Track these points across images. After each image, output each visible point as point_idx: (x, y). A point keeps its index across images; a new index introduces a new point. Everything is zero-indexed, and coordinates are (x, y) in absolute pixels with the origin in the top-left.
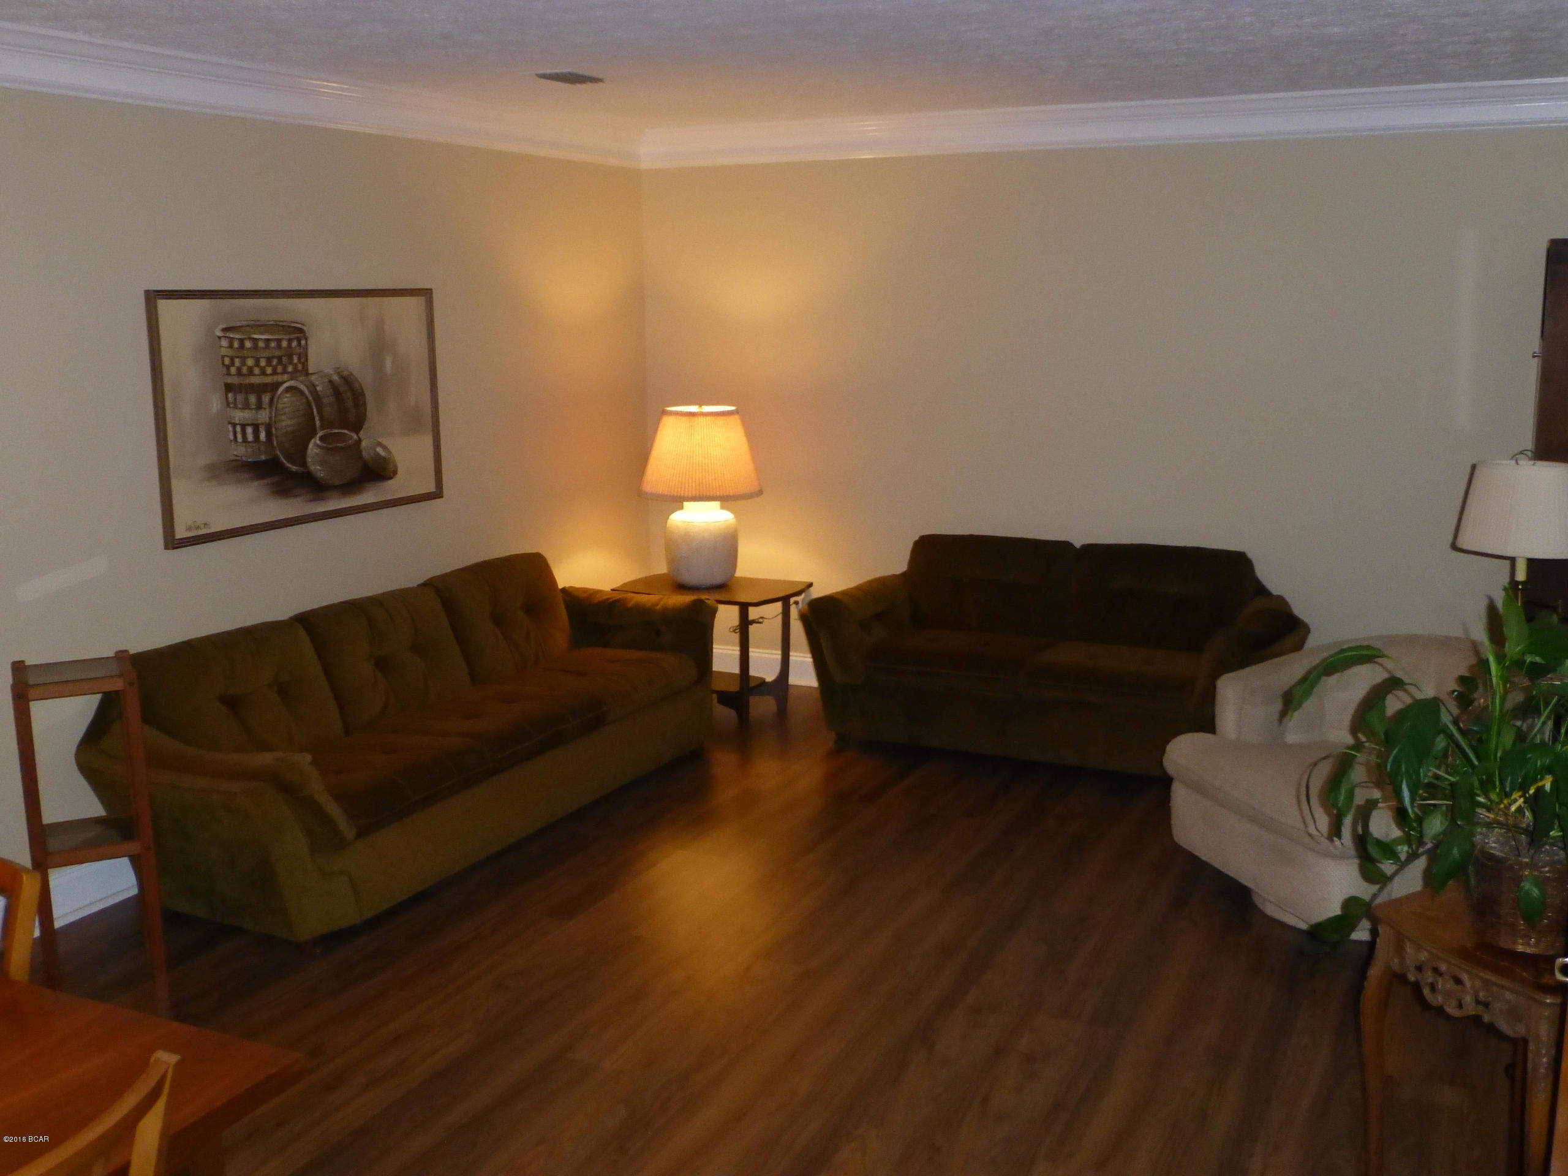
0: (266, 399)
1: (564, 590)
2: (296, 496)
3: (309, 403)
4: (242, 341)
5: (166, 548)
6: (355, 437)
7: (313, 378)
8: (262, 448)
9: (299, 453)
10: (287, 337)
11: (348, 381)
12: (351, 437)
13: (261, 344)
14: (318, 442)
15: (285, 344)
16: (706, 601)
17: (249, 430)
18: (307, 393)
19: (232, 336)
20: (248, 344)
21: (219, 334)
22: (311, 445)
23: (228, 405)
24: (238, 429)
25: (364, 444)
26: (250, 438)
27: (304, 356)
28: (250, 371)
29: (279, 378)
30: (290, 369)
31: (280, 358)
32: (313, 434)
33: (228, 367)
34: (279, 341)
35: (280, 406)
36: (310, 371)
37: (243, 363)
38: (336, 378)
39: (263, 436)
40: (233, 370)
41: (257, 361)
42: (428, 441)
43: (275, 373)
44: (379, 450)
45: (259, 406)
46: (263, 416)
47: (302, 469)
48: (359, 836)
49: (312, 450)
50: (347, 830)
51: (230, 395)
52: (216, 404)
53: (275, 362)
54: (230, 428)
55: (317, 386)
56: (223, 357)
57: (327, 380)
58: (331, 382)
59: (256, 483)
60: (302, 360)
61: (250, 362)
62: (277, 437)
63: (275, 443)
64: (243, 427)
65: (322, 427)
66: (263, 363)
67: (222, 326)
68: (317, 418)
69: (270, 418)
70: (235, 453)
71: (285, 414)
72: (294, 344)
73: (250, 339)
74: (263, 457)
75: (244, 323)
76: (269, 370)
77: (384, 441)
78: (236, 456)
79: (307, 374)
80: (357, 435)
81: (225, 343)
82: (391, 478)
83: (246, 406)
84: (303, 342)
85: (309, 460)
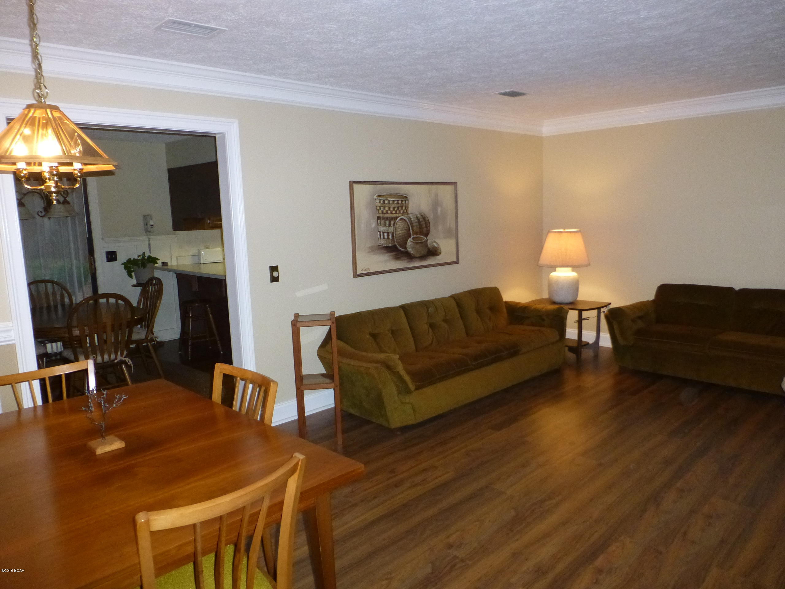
0: (392, 223)
1: (506, 302)
2: (403, 260)
3: (408, 225)
4: (384, 201)
5: (354, 277)
6: (425, 238)
7: (410, 215)
8: (390, 242)
9: (404, 245)
10: (401, 200)
11: (424, 217)
12: (424, 239)
13: (391, 202)
14: (411, 240)
15: (400, 202)
16: (564, 308)
17: (386, 234)
18: (408, 221)
19: (380, 199)
20: (386, 202)
21: (376, 198)
22: (408, 241)
23: (378, 224)
24: (382, 234)
25: (429, 241)
26: (386, 237)
27: (407, 207)
28: (387, 212)
29: (397, 215)
30: (402, 212)
31: (398, 208)
32: (410, 236)
33: (379, 211)
34: (398, 201)
35: (397, 226)
36: (409, 213)
37: (384, 209)
38: (419, 216)
39: (390, 237)
40: (380, 211)
41: (389, 208)
42: (453, 241)
43: (396, 213)
44: (435, 244)
45: (390, 225)
46: (391, 229)
47: (405, 250)
48: (416, 389)
49: (409, 243)
50: (412, 387)
51: (379, 221)
52: (373, 224)
53: (396, 209)
54: (379, 233)
55: (411, 218)
56: (377, 206)
57: (415, 216)
58: (417, 217)
59: (387, 254)
60: (406, 208)
61: (387, 209)
62: (396, 237)
63: (395, 240)
64: (383, 233)
65: (413, 234)
66: (391, 209)
67: (377, 195)
68: (411, 231)
69: (394, 230)
70: (380, 243)
71: (399, 229)
72: (404, 202)
73: (387, 200)
74: (390, 245)
75: (385, 194)
76: (394, 212)
77: (437, 241)
78: (380, 244)
79: (408, 214)
80: (426, 237)
81: (378, 201)
82: (439, 255)
83: (385, 225)
84: (407, 202)
85: (408, 246)
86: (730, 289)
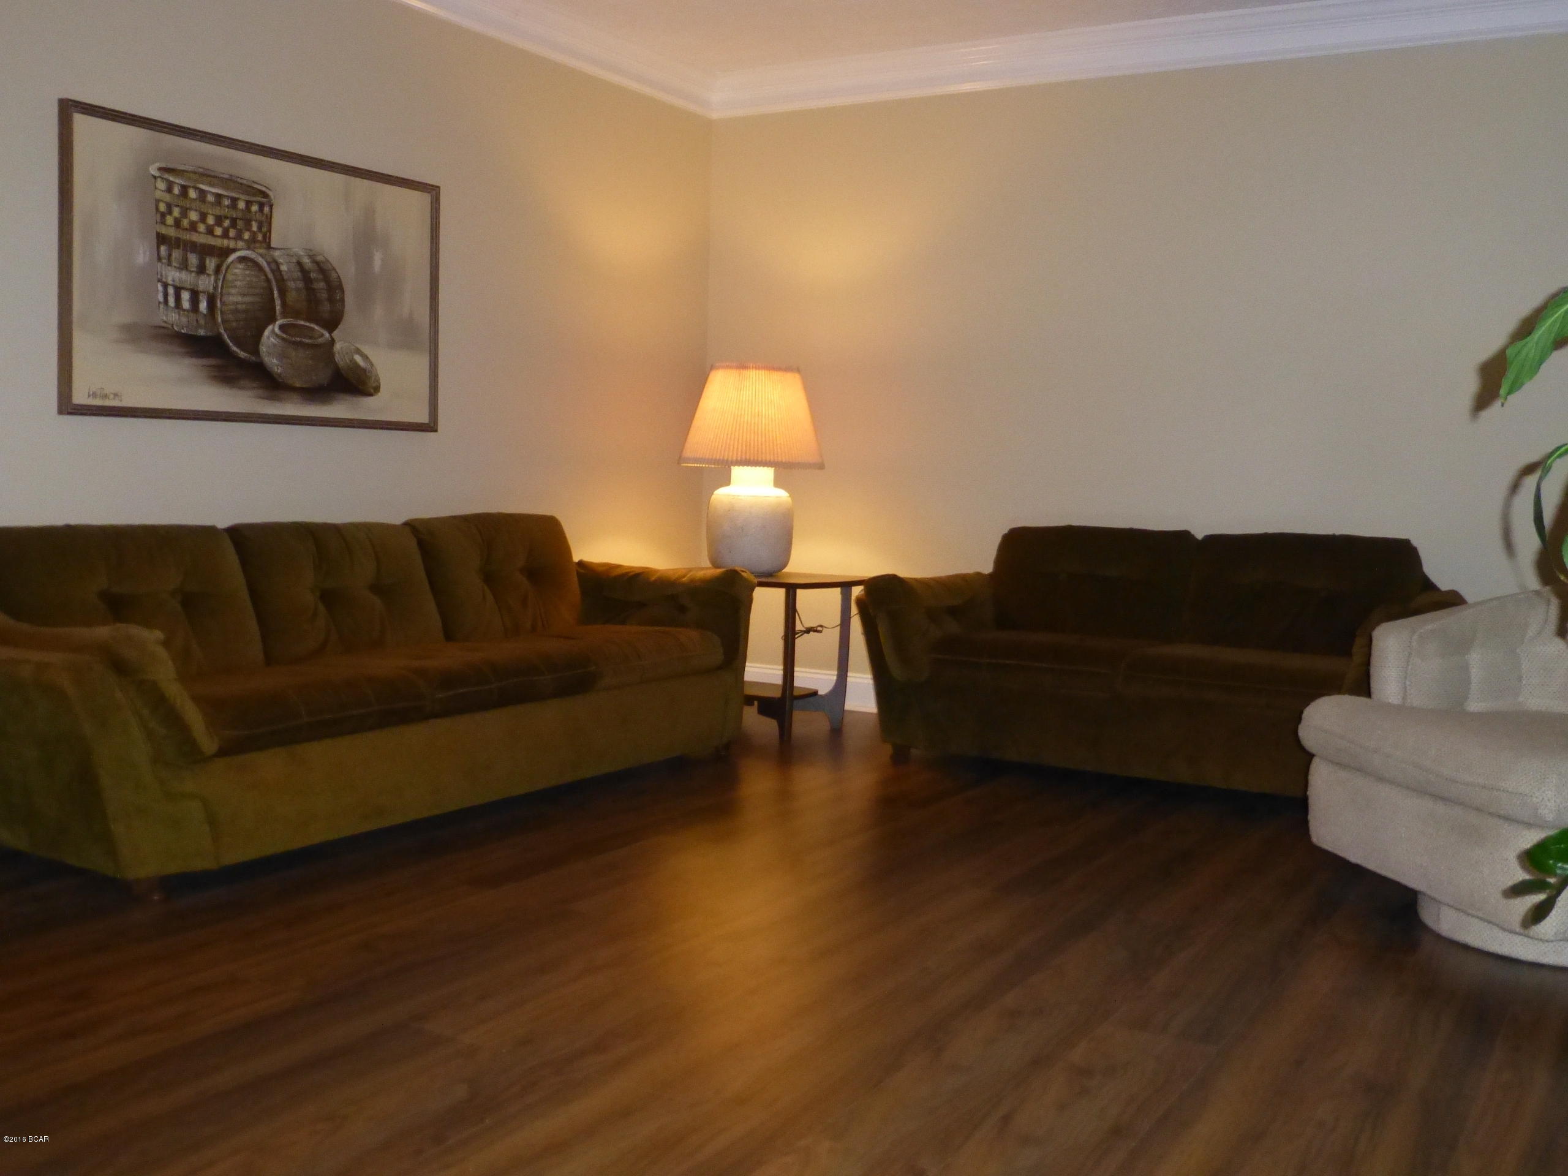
0: (211, 263)
1: (581, 564)
2: (241, 388)
3: (268, 280)
4: (184, 189)
5: (61, 412)
6: (327, 335)
7: (277, 254)
8: (202, 322)
9: (253, 342)
10: (247, 198)
11: (323, 269)
12: (322, 335)
13: (210, 198)
14: (277, 330)
15: (241, 205)
16: (743, 573)
17: (185, 296)
18: (267, 269)
19: (171, 179)
20: (192, 194)
21: (157, 174)
22: (267, 333)
23: (159, 259)
24: (171, 291)
25: (338, 346)
26: (186, 305)
27: (266, 223)
28: (193, 227)
29: (232, 244)
30: (246, 236)
31: (234, 222)
32: (272, 319)
33: (163, 215)
34: (234, 200)
35: (230, 277)
36: (273, 245)
37: (184, 213)
38: (306, 261)
39: (203, 306)
40: (170, 220)
41: (203, 217)
42: (424, 361)
43: (225, 235)
44: (358, 359)
45: (202, 270)
46: (206, 283)
47: (253, 358)
48: (223, 752)
49: (268, 338)
50: (208, 744)
51: (163, 248)
52: (143, 254)
53: (227, 223)
54: (160, 288)
55: (282, 264)
56: (158, 201)
57: (294, 261)
58: (299, 264)
59: (188, 361)
60: (264, 229)
61: (194, 216)
62: (222, 312)
63: (220, 320)
64: (178, 290)
65: (284, 315)
66: (211, 220)
67: (158, 165)
68: (278, 302)
69: (215, 288)
70: (164, 318)
71: (236, 287)
72: (255, 208)
73: (196, 188)
74: (202, 332)
75: (190, 168)
76: (218, 231)
77: (366, 350)
78: (165, 322)
79: (269, 247)
80: (330, 333)
81: (161, 185)
82: (371, 395)
83: (184, 266)
84: (266, 209)
85: (263, 349)
86: (1183, 537)
